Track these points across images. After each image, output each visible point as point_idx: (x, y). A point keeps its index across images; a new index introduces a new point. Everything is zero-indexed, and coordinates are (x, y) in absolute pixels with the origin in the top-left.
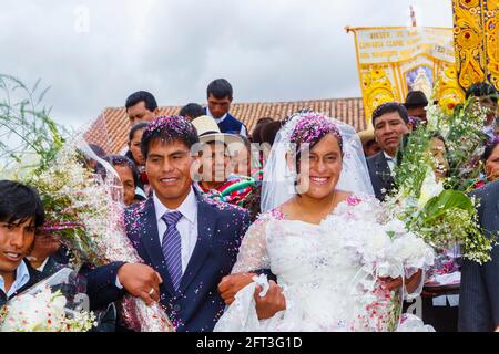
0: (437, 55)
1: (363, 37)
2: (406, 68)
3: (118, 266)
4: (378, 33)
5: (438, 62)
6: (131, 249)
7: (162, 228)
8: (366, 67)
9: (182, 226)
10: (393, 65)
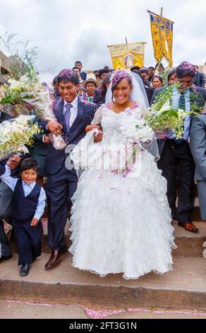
0: (133, 52)
1: (112, 49)
2: (125, 57)
3: (48, 121)
4: (117, 47)
5: (134, 54)
6: (53, 116)
7: (65, 109)
8: (114, 58)
9: (72, 109)
10: (122, 56)
